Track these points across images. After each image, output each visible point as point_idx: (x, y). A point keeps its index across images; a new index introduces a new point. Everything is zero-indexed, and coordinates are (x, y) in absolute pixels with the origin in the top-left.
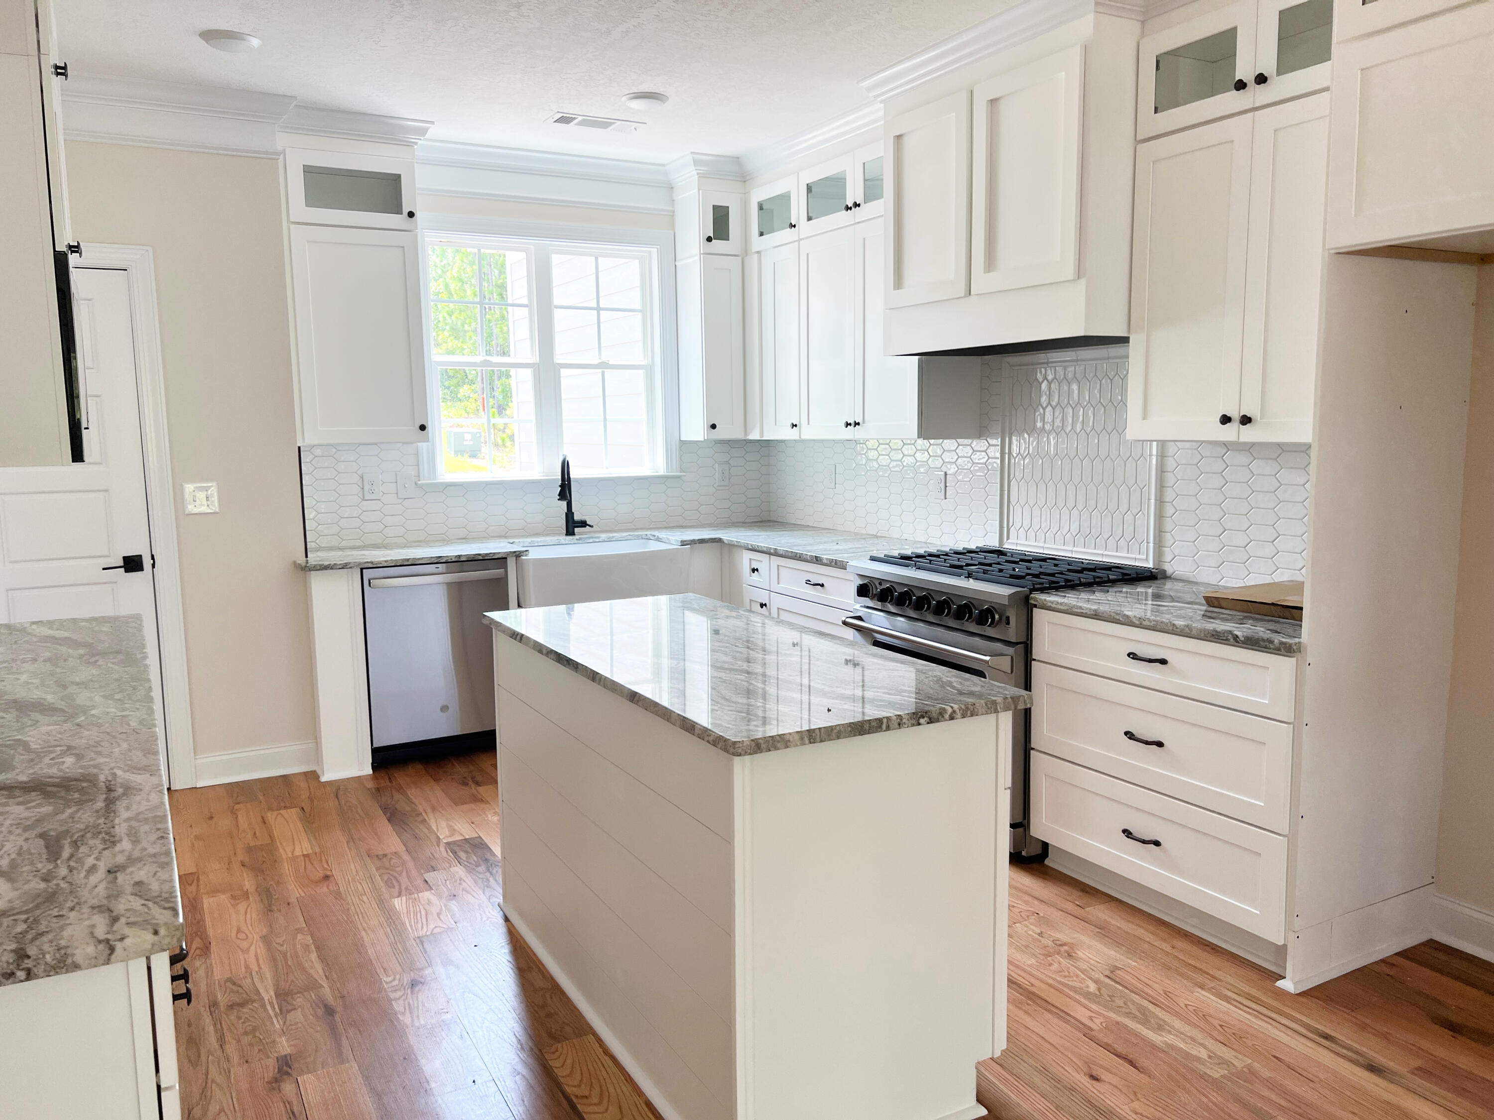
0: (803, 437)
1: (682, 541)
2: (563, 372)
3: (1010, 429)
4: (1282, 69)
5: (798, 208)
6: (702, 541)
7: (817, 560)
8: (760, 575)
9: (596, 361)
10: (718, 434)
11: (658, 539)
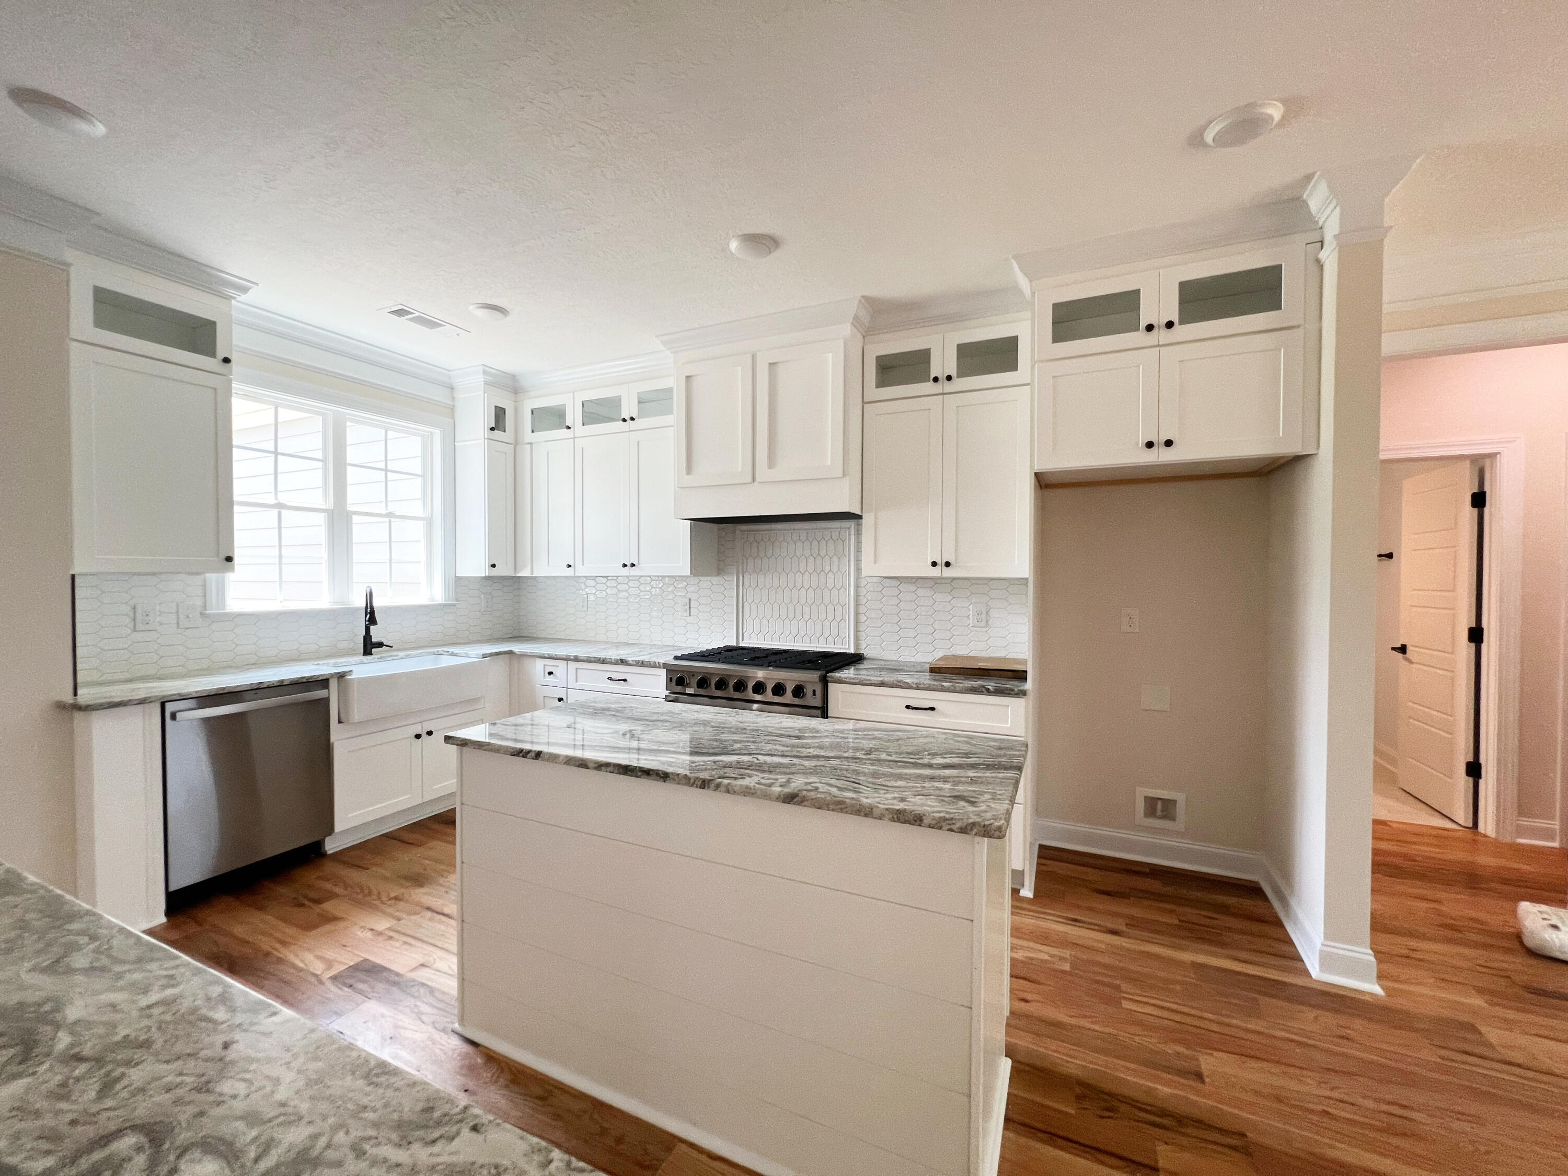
0: (577, 574)
1: (483, 655)
2: (355, 519)
3: (743, 570)
4: (961, 374)
5: (574, 416)
6: (498, 654)
7: (623, 662)
8: (556, 677)
9: (384, 512)
10: (496, 572)
11: (453, 654)
